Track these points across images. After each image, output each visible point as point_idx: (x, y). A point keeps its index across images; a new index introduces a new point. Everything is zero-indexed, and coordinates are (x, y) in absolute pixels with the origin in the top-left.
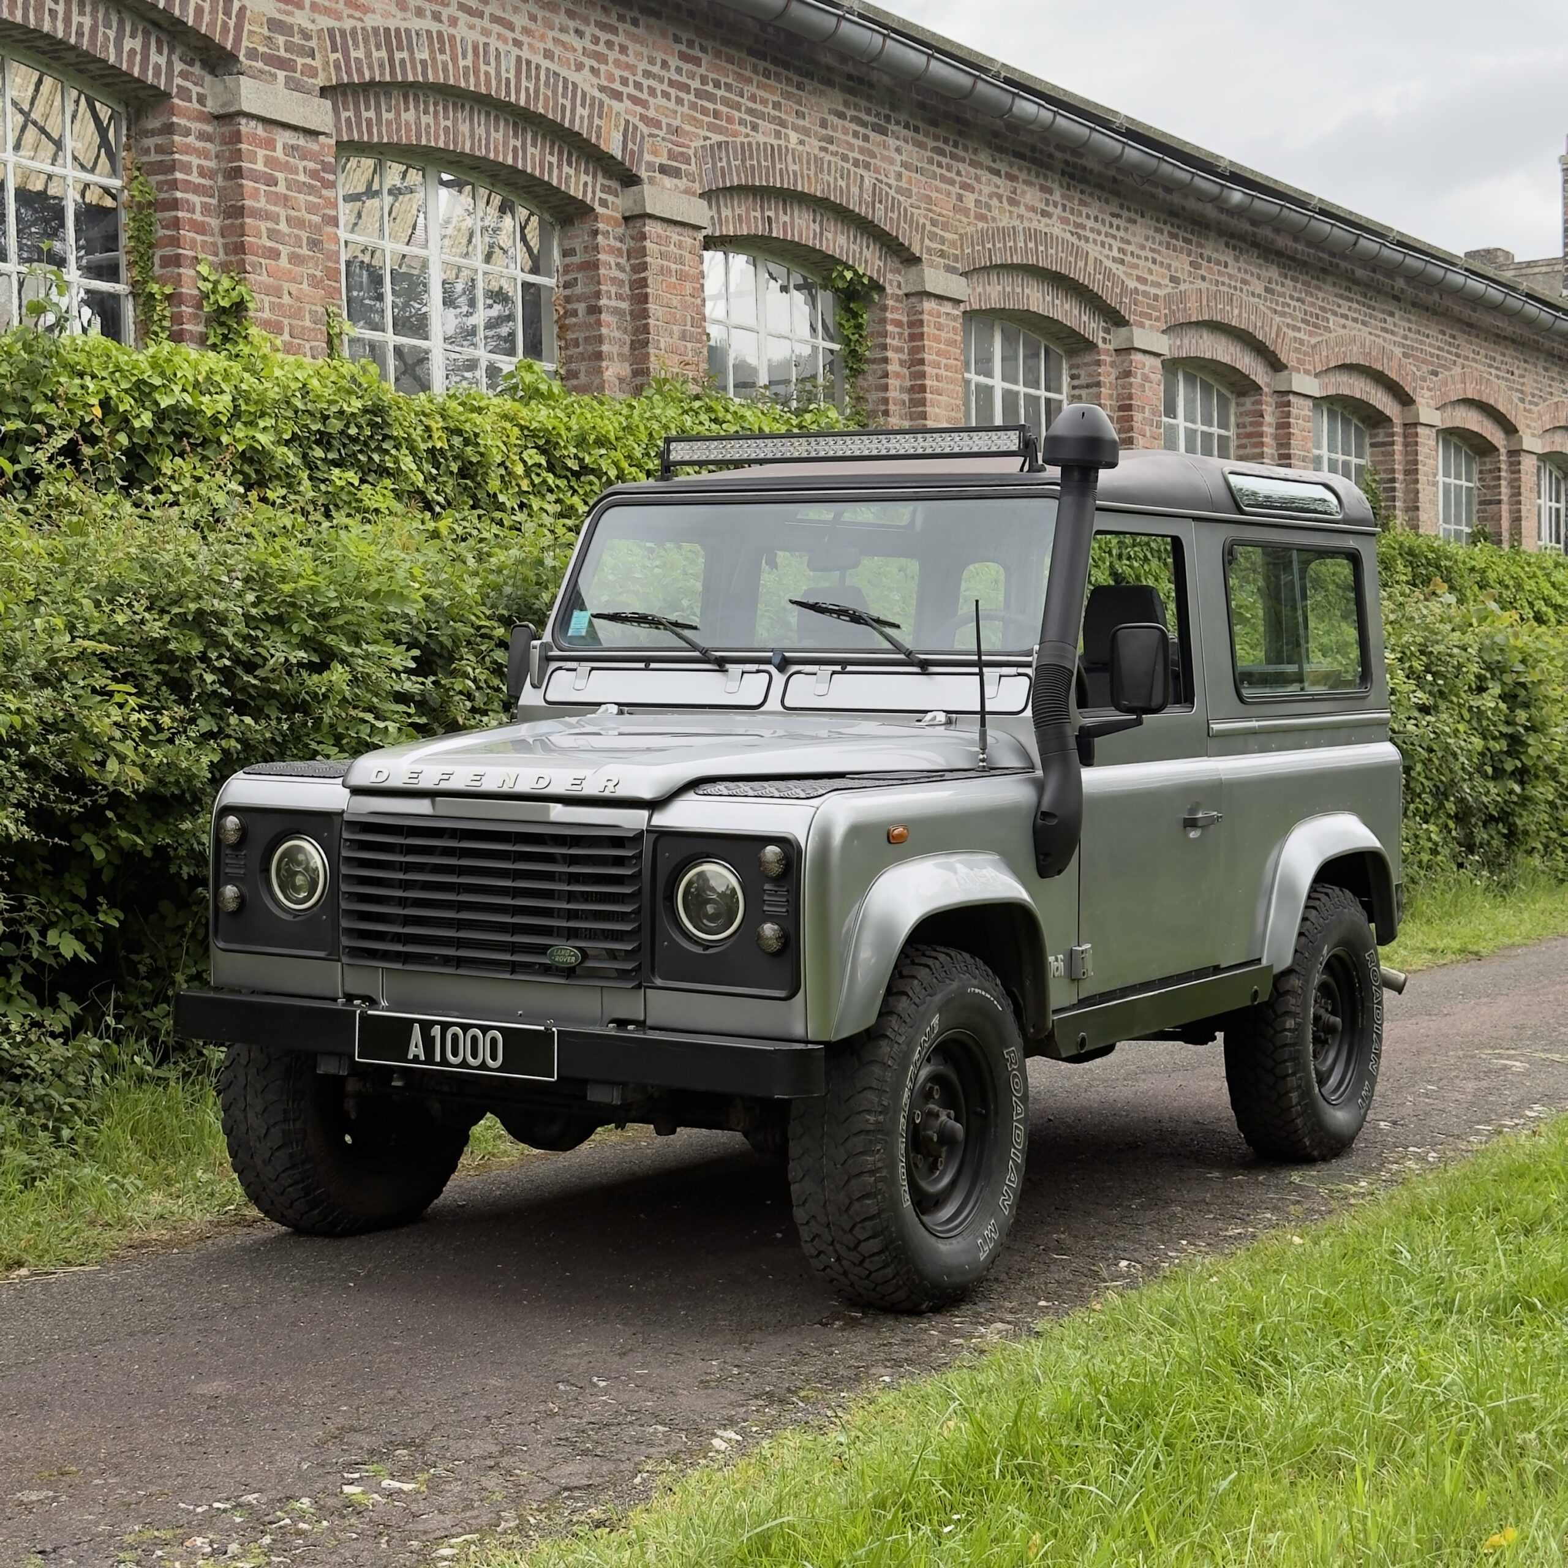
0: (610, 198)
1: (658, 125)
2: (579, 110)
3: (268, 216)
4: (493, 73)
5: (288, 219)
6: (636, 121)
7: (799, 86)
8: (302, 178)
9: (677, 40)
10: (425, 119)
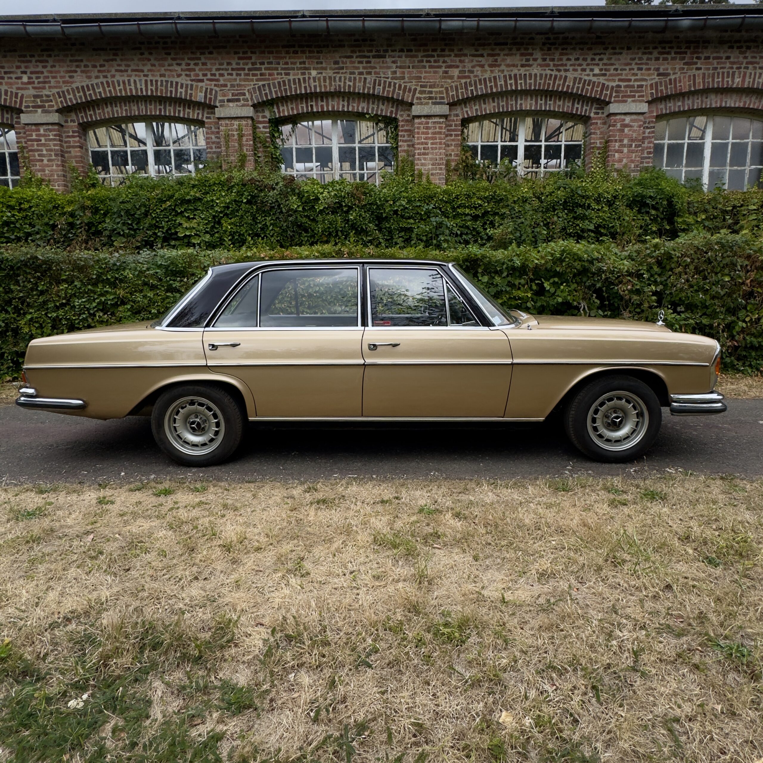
0: (212, 116)
1: (226, 86)
2: (179, 90)
3: (38, 150)
4: (133, 88)
5: (47, 150)
6: (213, 87)
7: (318, 52)
8: (51, 137)
9: (236, 53)
10: (115, 109)
